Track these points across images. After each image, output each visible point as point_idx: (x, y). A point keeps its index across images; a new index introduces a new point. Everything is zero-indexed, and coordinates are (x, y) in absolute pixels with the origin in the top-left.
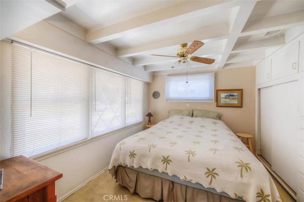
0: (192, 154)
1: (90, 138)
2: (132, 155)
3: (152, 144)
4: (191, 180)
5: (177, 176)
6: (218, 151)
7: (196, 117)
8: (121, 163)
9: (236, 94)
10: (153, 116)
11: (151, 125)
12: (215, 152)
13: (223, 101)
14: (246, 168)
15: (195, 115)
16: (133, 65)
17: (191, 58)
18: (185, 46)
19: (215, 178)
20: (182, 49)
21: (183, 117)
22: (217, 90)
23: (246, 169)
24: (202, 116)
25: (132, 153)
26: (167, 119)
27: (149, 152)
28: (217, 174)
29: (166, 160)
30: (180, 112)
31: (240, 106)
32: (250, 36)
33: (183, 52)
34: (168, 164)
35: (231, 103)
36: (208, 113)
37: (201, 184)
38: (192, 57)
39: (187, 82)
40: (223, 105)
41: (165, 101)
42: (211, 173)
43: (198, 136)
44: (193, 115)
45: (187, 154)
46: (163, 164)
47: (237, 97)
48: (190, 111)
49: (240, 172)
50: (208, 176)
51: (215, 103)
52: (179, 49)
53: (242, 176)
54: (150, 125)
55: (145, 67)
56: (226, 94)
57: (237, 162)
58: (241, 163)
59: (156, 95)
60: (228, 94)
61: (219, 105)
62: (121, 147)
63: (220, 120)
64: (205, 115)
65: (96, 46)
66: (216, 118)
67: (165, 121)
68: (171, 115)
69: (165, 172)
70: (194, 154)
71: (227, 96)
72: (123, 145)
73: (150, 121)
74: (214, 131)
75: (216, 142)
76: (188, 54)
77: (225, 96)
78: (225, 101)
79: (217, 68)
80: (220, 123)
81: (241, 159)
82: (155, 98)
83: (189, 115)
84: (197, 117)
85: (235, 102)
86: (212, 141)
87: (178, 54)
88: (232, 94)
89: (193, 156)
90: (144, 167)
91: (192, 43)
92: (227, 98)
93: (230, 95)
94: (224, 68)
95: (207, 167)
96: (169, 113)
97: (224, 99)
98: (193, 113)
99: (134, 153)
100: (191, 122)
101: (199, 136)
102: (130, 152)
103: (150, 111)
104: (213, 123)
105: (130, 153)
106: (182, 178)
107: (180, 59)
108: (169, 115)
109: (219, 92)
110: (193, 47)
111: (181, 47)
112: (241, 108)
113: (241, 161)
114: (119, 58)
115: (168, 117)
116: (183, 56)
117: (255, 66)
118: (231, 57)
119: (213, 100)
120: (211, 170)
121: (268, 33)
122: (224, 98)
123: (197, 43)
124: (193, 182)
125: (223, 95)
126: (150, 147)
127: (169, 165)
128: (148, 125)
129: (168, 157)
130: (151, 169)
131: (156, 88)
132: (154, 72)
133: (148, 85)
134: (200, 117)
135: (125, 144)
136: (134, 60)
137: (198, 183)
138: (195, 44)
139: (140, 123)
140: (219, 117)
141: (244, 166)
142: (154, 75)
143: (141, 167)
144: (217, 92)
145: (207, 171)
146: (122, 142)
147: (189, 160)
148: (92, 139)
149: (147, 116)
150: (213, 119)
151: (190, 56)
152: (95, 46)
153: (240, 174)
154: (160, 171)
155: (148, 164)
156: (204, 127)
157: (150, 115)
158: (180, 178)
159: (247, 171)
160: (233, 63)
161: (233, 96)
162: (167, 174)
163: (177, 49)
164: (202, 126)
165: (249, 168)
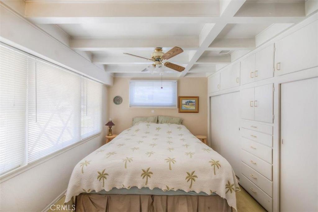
0: (172, 161)
1: (26, 165)
2: (102, 176)
3: (127, 158)
4: (173, 189)
5: (158, 188)
6: (193, 154)
7: (161, 123)
8: (84, 190)
9: (194, 101)
10: (114, 125)
11: (112, 135)
12: (191, 156)
13: (184, 107)
14: (217, 165)
15: (160, 121)
16: (92, 62)
17: (165, 64)
18: (160, 50)
19: (195, 181)
20: (157, 52)
21: (149, 124)
22: (179, 97)
23: (218, 167)
24: (166, 122)
25: (102, 173)
26: (131, 127)
27: (126, 167)
28: (196, 177)
29: (146, 174)
30: (145, 119)
31: (197, 112)
32: (210, 51)
33: (160, 56)
34: (148, 177)
35: (190, 109)
36: (172, 118)
37: (182, 189)
38: (167, 62)
39: (162, 88)
40: (184, 111)
41: (129, 106)
42: (191, 177)
43: (169, 142)
44: (158, 121)
45: (167, 162)
46: (143, 178)
47: (194, 103)
48: (156, 117)
49: (213, 170)
50: (188, 181)
51: (178, 109)
52: (154, 52)
53: (215, 174)
54: (110, 135)
55: (106, 67)
56: (187, 101)
57: (211, 162)
58: (214, 162)
59: (118, 100)
60: (188, 101)
61: (181, 111)
62: (83, 169)
63: (182, 125)
64: (170, 120)
65: (41, 28)
66: (179, 123)
67: (130, 130)
68: (136, 123)
69: (145, 187)
70: (174, 161)
71: (187, 102)
72: (86, 165)
73: (110, 131)
74: (180, 136)
75: (187, 146)
76: (164, 59)
77: (186, 102)
78: (185, 107)
79: (179, 76)
80: (183, 128)
81: (212, 159)
82: (116, 103)
83: (154, 122)
84: (163, 123)
85: (193, 108)
86: (184, 145)
87: (153, 57)
88: (191, 101)
89: (174, 163)
90: (118, 187)
91: (172, 48)
92: (187, 105)
93: (190, 102)
94: (185, 77)
95: (188, 172)
96: (133, 120)
97: (185, 106)
98: (159, 120)
99: (105, 172)
100: (158, 129)
101: (171, 142)
102: (99, 173)
103: (110, 120)
104: (178, 128)
105: (99, 175)
106: (164, 188)
107: (154, 63)
108: (133, 122)
109: (181, 98)
110: (172, 53)
111: (156, 51)
112: (197, 113)
113: (212, 160)
114: (74, 51)
115: (133, 125)
116: (158, 59)
117: (207, 77)
118: (194, 67)
119: (176, 106)
120: (191, 174)
121: (222, 52)
122: (185, 104)
123: (177, 50)
124: (175, 190)
125: (184, 102)
126: (125, 162)
127: (150, 178)
128: (108, 135)
129: (149, 169)
130: (129, 188)
131: (118, 92)
132: (115, 74)
133: (108, 88)
134: (165, 123)
135: (89, 164)
136: (93, 56)
137: (179, 190)
138: (175, 50)
139: (99, 134)
140: (181, 122)
141: (216, 164)
142: (115, 77)
143: (114, 188)
144: (180, 98)
145: (187, 175)
146: (83, 161)
147: (170, 169)
148: (30, 165)
149: (107, 125)
150: (176, 125)
151: (164, 61)
152: (39, 26)
153: (213, 171)
154: (139, 187)
155: (124, 183)
156: (171, 132)
157: (110, 124)
158: (162, 189)
159: (218, 168)
160: (194, 73)
161: (192, 102)
162: (148, 188)
163: (151, 52)
164: (169, 132)
165: (219, 165)
